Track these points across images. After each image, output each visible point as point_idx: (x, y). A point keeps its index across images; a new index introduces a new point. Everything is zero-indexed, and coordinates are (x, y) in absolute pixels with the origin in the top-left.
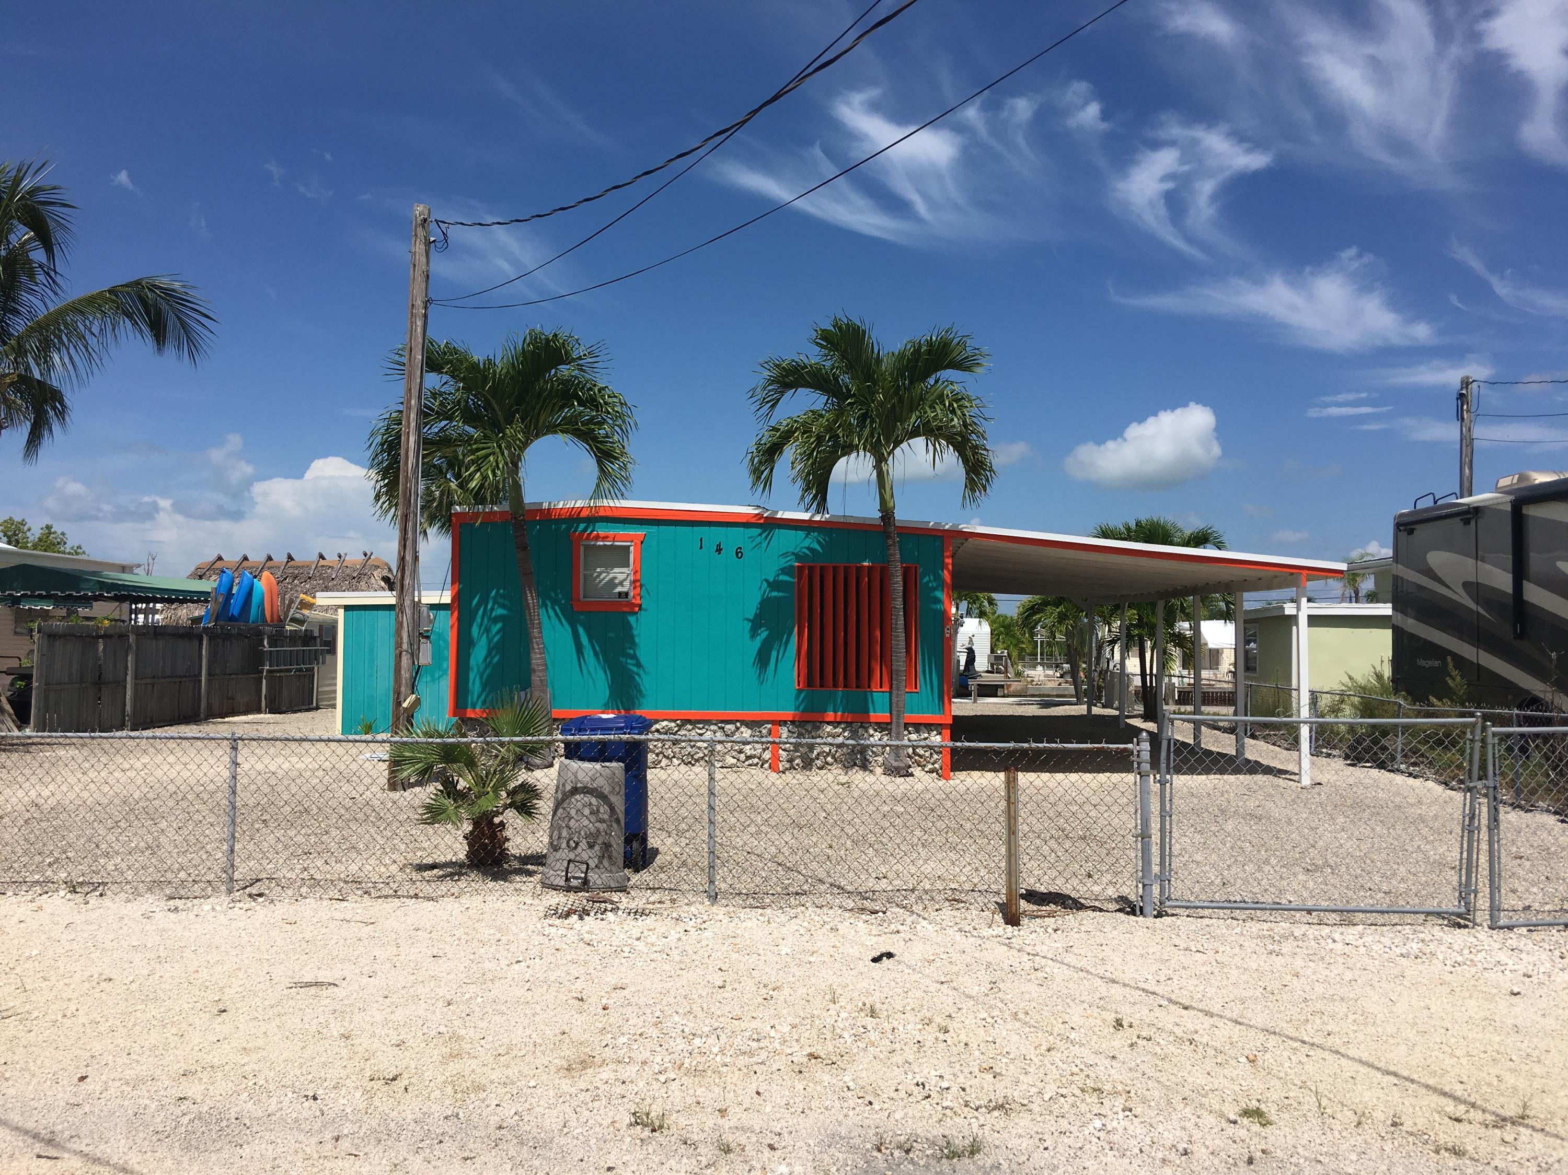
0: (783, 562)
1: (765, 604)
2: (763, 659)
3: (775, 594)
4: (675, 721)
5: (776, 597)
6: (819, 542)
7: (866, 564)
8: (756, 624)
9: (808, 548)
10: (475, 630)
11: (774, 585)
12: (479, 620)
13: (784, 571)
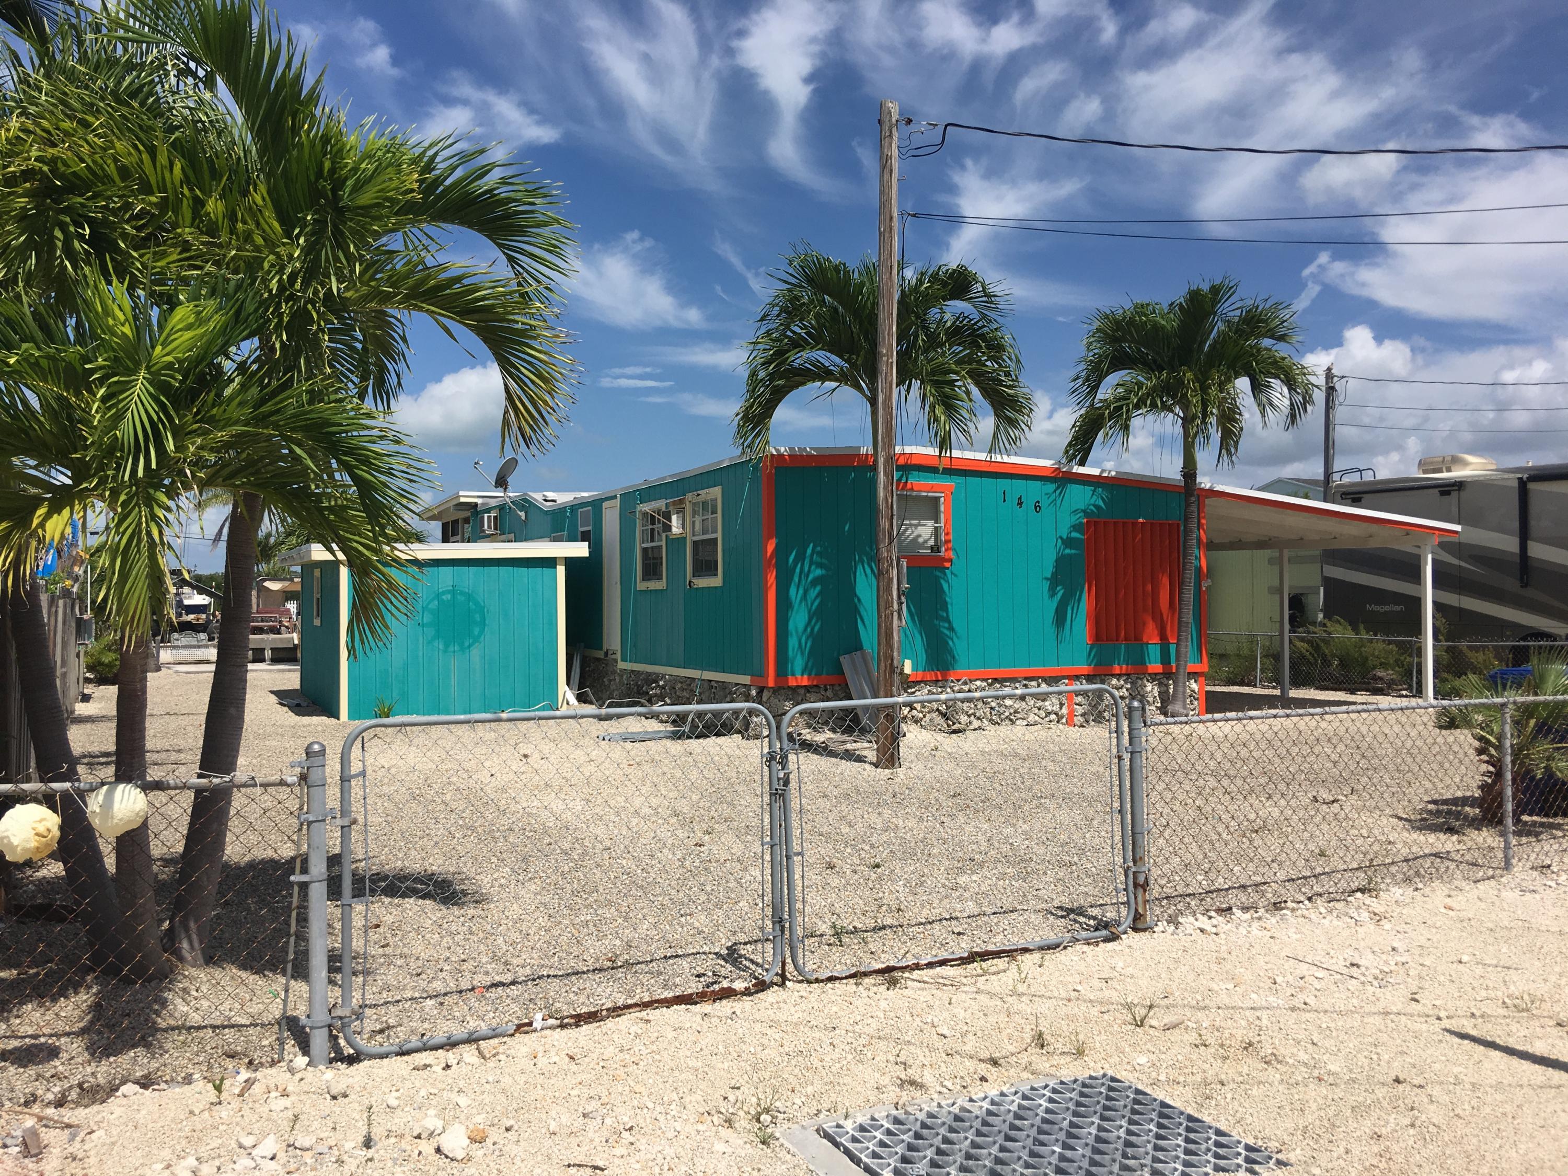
0: (1074, 519)
1: (1061, 561)
2: (1060, 618)
3: (1068, 551)
4: (985, 680)
5: (1069, 555)
6: (1103, 499)
7: (1141, 520)
8: (1054, 581)
9: (1095, 506)
10: (793, 591)
11: (1068, 542)
12: (796, 579)
13: (1075, 528)
